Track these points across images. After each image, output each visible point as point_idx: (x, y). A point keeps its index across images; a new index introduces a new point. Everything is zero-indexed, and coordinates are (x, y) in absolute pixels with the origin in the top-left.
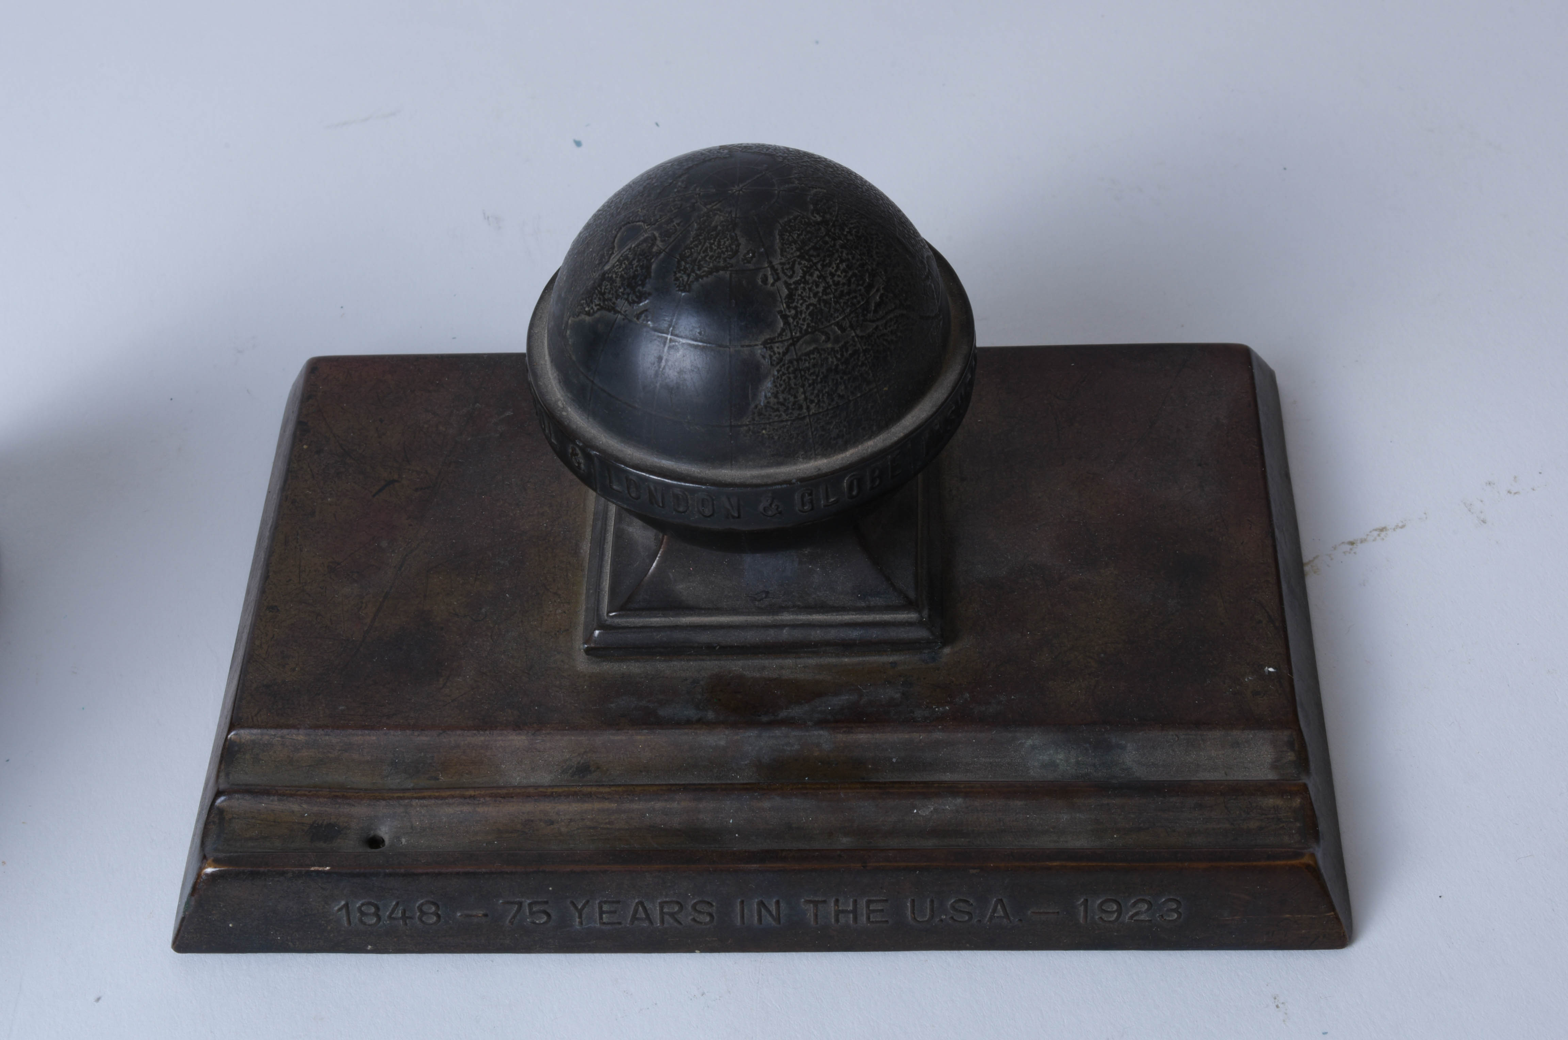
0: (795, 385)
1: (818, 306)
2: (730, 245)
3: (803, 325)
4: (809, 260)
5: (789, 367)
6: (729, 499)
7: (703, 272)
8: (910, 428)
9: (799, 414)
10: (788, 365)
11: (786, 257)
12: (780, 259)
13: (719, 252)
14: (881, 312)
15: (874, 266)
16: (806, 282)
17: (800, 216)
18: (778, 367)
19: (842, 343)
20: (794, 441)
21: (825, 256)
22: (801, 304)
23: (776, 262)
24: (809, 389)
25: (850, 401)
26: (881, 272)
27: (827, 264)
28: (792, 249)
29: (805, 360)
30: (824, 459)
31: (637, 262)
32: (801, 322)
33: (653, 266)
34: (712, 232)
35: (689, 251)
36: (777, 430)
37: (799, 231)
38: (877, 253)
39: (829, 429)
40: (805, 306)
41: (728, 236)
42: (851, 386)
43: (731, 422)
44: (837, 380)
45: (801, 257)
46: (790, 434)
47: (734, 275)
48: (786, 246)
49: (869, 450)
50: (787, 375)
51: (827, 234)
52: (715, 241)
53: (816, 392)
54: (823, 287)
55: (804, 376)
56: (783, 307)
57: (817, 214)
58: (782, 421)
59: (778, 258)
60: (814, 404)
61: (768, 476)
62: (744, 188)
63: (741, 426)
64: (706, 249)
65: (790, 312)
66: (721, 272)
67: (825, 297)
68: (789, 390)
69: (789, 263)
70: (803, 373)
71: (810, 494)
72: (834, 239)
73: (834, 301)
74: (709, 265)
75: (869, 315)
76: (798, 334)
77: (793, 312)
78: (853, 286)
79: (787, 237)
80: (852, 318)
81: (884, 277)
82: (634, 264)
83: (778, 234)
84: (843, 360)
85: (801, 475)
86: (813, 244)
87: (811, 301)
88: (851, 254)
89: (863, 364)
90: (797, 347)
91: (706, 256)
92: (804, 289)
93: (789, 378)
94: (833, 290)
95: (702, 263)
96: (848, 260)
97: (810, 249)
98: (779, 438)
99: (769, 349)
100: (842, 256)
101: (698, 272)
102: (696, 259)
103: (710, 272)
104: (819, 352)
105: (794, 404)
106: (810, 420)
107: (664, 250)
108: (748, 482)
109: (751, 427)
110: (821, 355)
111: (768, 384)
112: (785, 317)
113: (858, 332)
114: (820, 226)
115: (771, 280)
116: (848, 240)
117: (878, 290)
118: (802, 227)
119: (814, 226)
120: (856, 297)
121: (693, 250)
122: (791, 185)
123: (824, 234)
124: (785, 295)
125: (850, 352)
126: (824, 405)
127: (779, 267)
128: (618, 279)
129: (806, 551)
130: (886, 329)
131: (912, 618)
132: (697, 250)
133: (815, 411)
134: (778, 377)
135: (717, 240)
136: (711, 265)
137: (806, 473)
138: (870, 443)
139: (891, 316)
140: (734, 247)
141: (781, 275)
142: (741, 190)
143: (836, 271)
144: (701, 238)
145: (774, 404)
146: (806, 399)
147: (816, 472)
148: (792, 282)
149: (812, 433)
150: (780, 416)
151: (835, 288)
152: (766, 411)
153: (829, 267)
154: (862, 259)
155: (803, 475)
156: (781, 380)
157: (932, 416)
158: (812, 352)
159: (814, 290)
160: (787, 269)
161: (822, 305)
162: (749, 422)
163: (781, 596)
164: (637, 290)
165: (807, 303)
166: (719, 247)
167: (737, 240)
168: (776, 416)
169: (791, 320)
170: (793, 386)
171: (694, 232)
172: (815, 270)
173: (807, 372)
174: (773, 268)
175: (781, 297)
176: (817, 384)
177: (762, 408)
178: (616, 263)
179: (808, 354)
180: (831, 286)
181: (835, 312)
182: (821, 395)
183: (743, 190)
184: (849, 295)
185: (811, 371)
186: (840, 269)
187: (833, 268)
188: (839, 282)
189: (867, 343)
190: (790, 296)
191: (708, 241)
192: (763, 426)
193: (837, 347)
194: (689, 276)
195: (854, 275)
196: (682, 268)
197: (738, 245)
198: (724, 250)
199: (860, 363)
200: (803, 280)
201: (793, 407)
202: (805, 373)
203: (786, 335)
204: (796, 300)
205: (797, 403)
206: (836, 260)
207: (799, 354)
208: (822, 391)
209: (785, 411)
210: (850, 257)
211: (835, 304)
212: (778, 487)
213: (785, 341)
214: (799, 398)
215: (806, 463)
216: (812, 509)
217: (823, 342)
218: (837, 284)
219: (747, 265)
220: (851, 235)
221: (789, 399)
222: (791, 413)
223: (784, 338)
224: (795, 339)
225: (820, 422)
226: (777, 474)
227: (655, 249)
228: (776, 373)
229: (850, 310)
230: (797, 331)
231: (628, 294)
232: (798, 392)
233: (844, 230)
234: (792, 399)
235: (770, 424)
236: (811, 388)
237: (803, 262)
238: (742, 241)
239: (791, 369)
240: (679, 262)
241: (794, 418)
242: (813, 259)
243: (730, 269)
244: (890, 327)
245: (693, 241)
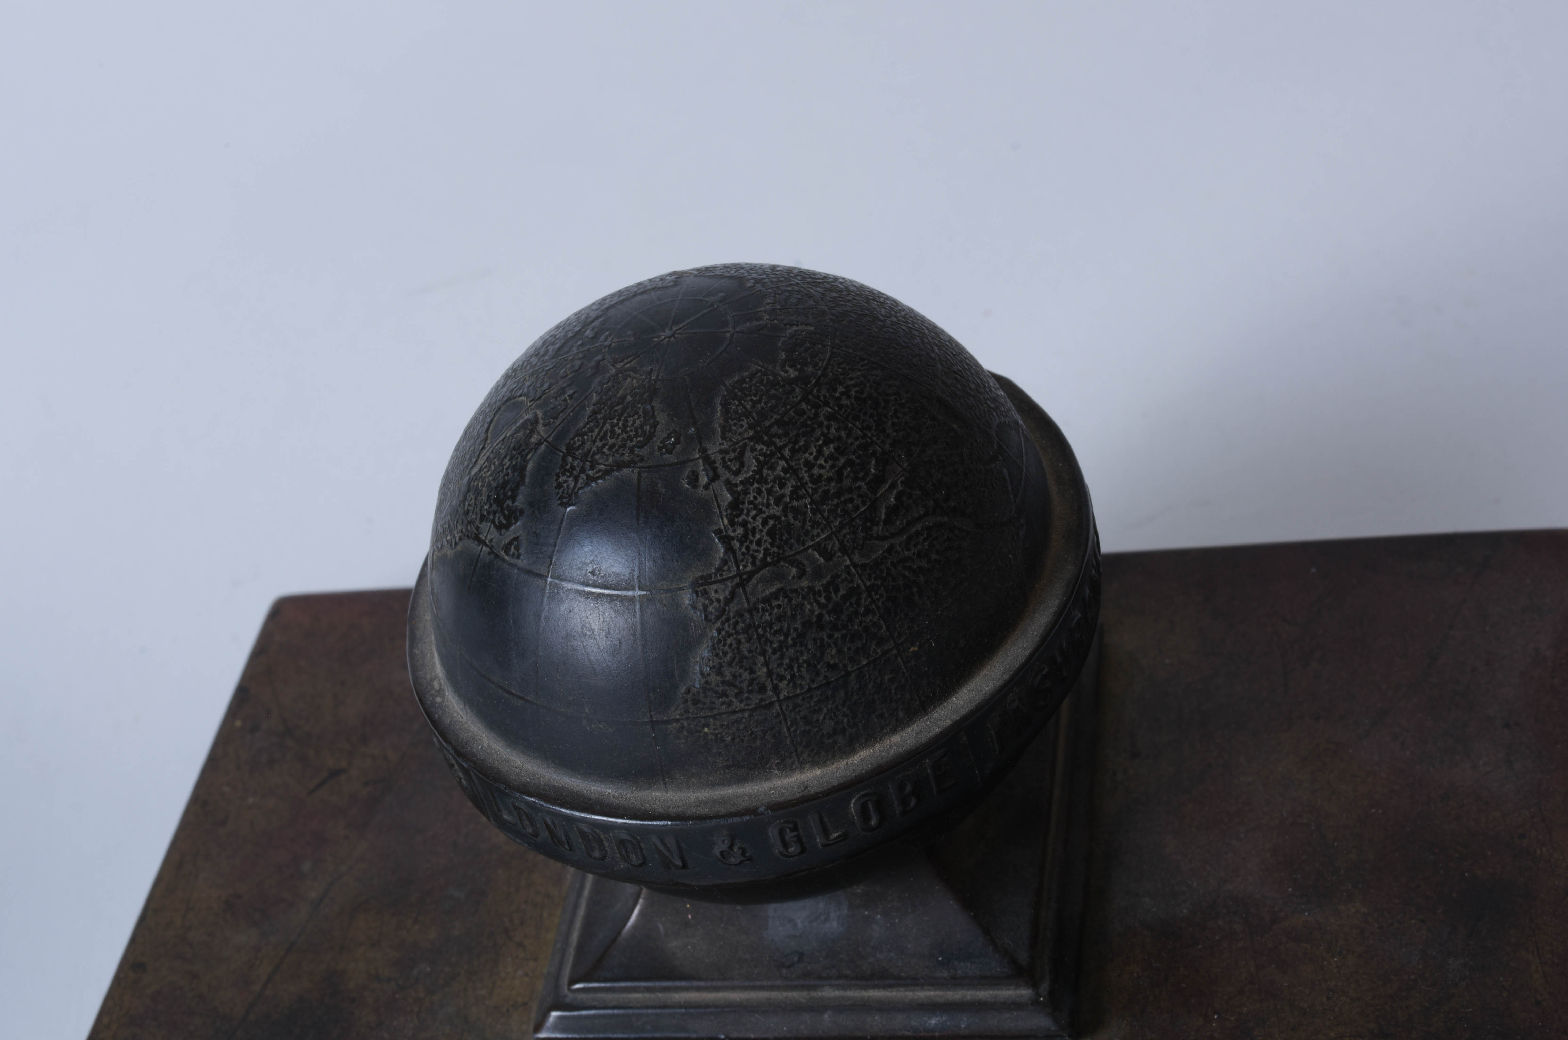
0: (750, 651)
1: (783, 518)
2: (642, 427)
3: (758, 551)
4: (768, 444)
5: (737, 623)
6: (662, 840)
7: (597, 472)
8: (964, 712)
9: (762, 700)
10: (734, 620)
11: (731, 440)
12: (720, 444)
13: (623, 438)
14: (898, 523)
15: (887, 447)
16: (763, 480)
17: (761, 371)
18: (719, 624)
19: (828, 578)
20: (758, 743)
21: (797, 435)
22: (754, 518)
23: (713, 450)
24: (774, 657)
25: (848, 674)
26: (900, 456)
27: (800, 448)
28: (742, 426)
29: (764, 610)
30: (817, 769)
31: (510, 460)
32: (754, 546)
33: (530, 466)
34: (616, 406)
35: (580, 438)
36: (728, 727)
37: (755, 396)
38: (893, 424)
39: (817, 721)
40: (761, 520)
41: (641, 412)
42: (849, 649)
43: (651, 716)
44: (822, 640)
45: (757, 439)
46: (750, 732)
47: (644, 475)
48: (732, 423)
49: (892, 752)
50: (735, 636)
51: (804, 399)
52: (619, 420)
53: (786, 661)
54: (792, 486)
55: (763, 636)
56: (723, 522)
57: (791, 367)
58: (734, 712)
59: (718, 444)
60: (786, 682)
61: (723, 801)
62: (678, 332)
63: (668, 722)
64: (606, 434)
65: (734, 531)
66: (626, 471)
67: (795, 503)
68: (741, 662)
69: (734, 451)
70: (760, 631)
71: (795, 829)
72: (816, 406)
73: (812, 509)
74: (607, 460)
75: (875, 528)
76: (749, 568)
77: (740, 531)
78: (847, 483)
79: (734, 407)
80: (844, 536)
81: (906, 465)
82: (505, 464)
83: (721, 404)
84: (830, 606)
85: (776, 798)
86: (778, 417)
87: (772, 511)
88: (846, 428)
89: (868, 611)
90: (748, 589)
91: (604, 446)
92: (759, 492)
93: (739, 642)
94: (810, 491)
95: (597, 457)
96: (839, 438)
97: (771, 426)
98: (733, 739)
99: (703, 595)
100: (828, 433)
101: (591, 473)
102: (589, 451)
103: (607, 472)
104: (786, 596)
105: (751, 683)
106: (781, 709)
107: (546, 440)
108: (689, 812)
109: (685, 724)
110: (790, 600)
111: (704, 652)
112: (726, 540)
113: (856, 558)
114: (794, 386)
115: (704, 480)
116: (840, 407)
117: (893, 486)
118: (762, 389)
119: (783, 386)
120: (851, 500)
121: (586, 437)
122: (755, 323)
123: (799, 398)
124: (726, 504)
125: (842, 592)
126: (804, 683)
127: (718, 458)
128: (484, 489)
129: (859, 889)
130: (908, 549)
131: (1022, 996)
132: (592, 436)
133: (788, 692)
134: (719, 641)
135: (623, 418)
136: (611, 460)
137: (783, 794)
138: (896, 738)
139: (919, 527)
140: (648, 428)
141: (721, 470)
142: (673, 335)
143: (816, 458)
144: (599, 416)
145: (717, 685)
146: (770, 674)
147: (799, 793)
148: (738, 482)
149: (789, 729)
150: (730, 704)
151: (814, 487)
152: (706, 696)
153: (805, 452)
154: (864, 436)
155: (778, 799)
156: (724, 645)
157: (1002, 688)
158: (775, 595)
159: (777, 492)
160: (731, 461)
161: (790, 516)
162: (681, 715)
163: (822, 959)
164: (505, 505)
165: (764, 515)
166: (624, 430)
167: (653, 416)
168: (723, 704)
169: (736, 544)
170: (746, 653)
171: (592, 408)
172: (778, 458)
173: (768, 629)
174: (707, 459)
175: (719, 507)
176: (787, 649)
177: (698, 693)
178: (484, 463)
179: (767, 600)
180: (806, 483)
181: (813, 527)
182: (796, 666)
183: (676, 335)
184: (839, 498)
185: (776, 627)
186: (824, 455)
187: (811, 454)
188: (821, 476)
189: (873, 576)
190: (735, 506)
191: (609, 421)
192: (703, 721)
193: (818, 586)
194: (576, 479)
195: (850, 463)
196: (568, 467)
197: (655, 426)
198: (632, 433)
199: (862, 610)
200: (757, 477)
201: (750, 688)
202: (765, 631)
203: (729, 570)
204: (745, 511)
205: (755, 682)
206: (818, 440)
207: (753, 599)
208: (798, 659)
209: (737, 695)
210: (843, 433)
211: (814, 514)
212: (735, 820)
213: (727, 579)
214: (758, 673)
215: (786, 776)
216: (803, 850)
217: (793, 577)
218: (819, 479)
219: (666, 456)
220: (849, 397)
221: (740, 675)
222: (748, 698)
223: (726, 575)
224: (745, 577)
225: (799, 711)
226: (737, 797)
227: (534, 439)
228: (715, 634)
229: (841, 523)
230: (747, 562)
231: (495, 513)
232: (755, 664)
233: (835, 390)
234: (746, 675)
235: (713, 717)
236: (778, 655)
237: (759, 447)
238: (662, 418)
239: (740, 626)
240: (564, 459)
241: (753, 706)
242: (777, 440)
243: (639, 464)
244: (915, 546)
245: (588, 423)
